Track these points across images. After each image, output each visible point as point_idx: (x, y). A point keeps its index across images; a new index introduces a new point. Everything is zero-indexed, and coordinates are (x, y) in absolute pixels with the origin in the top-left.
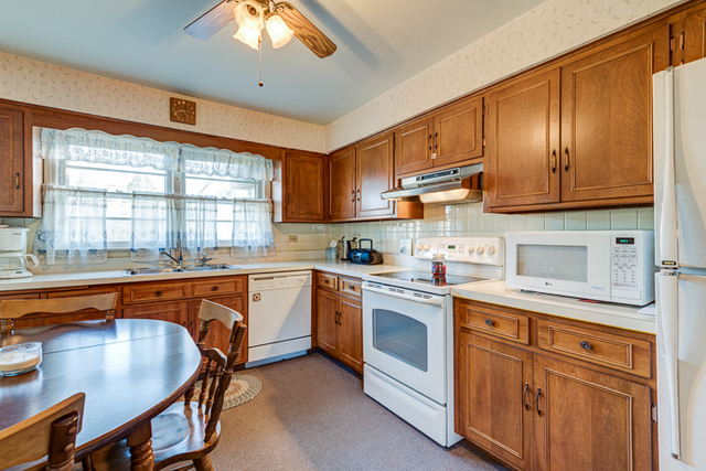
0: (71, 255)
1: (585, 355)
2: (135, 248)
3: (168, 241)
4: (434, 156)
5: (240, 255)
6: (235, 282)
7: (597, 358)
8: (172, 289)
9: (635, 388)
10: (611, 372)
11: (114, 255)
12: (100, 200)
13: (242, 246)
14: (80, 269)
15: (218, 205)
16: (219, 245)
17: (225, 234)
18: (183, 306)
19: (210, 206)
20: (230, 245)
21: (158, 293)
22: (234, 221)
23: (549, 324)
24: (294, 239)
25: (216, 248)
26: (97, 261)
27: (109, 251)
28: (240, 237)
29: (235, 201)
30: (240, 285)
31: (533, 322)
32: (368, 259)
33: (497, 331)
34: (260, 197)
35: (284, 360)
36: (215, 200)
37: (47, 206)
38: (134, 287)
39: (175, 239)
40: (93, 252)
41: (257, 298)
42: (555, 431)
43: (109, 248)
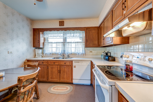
0: (47, 54)
2: (57, 53)
3: (62, 52)
4: (125, 12)
5: (76, 56)
6: (70, 62)
8: (57, 62)
11: (54, 54)
12: (51, 44)
13: (77, 53)
14: (49, 57)
15: (72, 44)
16: (72, 53)
17: (73, 51)
18: (59, 66)
19: (70, 44)
20: (74, 53)
21: (54, 63)
22: (75, 47)
24: (91, 52)
25: (71, 54)
26: (51, 55)
27: (53, 54)
28: (76, 51)
29: (76, 42)
30: (71, 63)
32: (108, 59)
34: (82, 41)
35: (83, 85)
36: (71, 42)
37: (44, 45)
38: (50, 61)
39: (63, 52)
40: (50, 54)
41: (75, 67)
43: (53, 53)
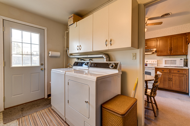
1: (178, 73)
4: (146, 47)
7: (180, 73)
9: (185, 75)
10: (181, 74)
23: (173, 70)
31: (170, 70)
33: (164, 71)
42: (174, 83)
